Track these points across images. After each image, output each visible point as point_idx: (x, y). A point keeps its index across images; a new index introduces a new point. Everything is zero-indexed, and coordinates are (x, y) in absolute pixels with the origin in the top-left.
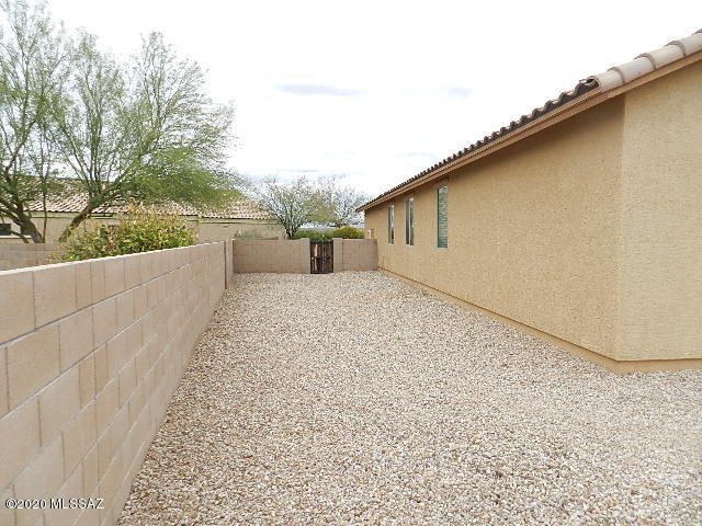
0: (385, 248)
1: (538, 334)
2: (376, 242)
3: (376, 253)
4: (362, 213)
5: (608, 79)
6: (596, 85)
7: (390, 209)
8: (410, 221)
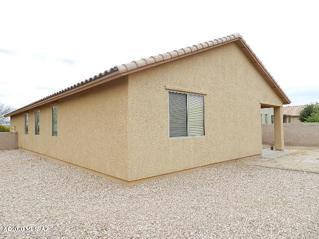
0: (22, 137)
1: (99, 174)
2: (17, 134)
3: (17, 139)
4: (9, 118)
5: (122, 69)
6: (117, 70)
7: (26, 116)
8: (37, 121)
